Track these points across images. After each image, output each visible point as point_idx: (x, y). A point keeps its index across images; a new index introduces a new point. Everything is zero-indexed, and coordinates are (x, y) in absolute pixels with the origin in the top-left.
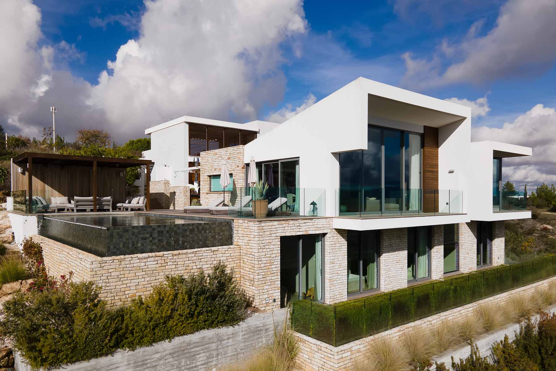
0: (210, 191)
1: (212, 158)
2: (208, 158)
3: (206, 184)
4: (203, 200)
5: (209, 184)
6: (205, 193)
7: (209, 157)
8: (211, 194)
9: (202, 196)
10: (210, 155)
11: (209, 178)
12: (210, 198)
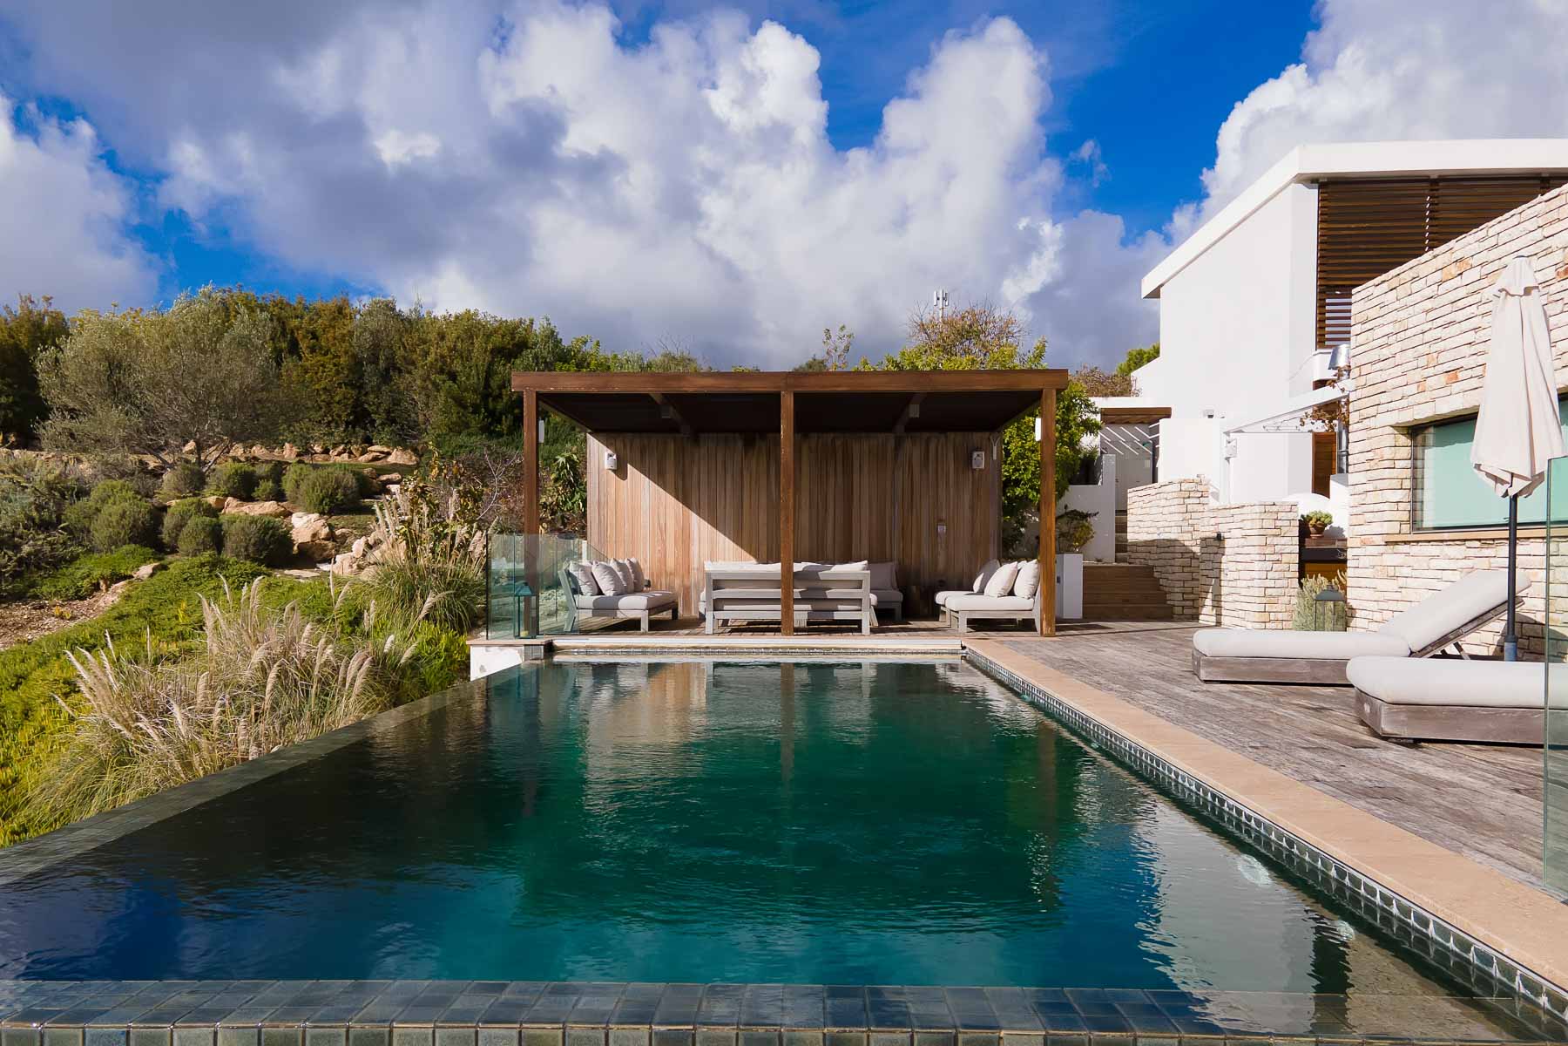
0: (1415, 523)
1: (1428, 305)
2: (1402, 314)
3: (1385, 484)
4: (1364, 582)
5: (1407, 484)
6: (1379, 540)
7: (1410, 300)
8: (1415, 549)
9: (1356, 557)
10: (1416, 286)
11: (1404, 440)
12: (1406, 571)
